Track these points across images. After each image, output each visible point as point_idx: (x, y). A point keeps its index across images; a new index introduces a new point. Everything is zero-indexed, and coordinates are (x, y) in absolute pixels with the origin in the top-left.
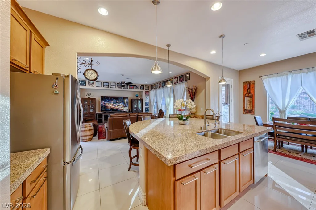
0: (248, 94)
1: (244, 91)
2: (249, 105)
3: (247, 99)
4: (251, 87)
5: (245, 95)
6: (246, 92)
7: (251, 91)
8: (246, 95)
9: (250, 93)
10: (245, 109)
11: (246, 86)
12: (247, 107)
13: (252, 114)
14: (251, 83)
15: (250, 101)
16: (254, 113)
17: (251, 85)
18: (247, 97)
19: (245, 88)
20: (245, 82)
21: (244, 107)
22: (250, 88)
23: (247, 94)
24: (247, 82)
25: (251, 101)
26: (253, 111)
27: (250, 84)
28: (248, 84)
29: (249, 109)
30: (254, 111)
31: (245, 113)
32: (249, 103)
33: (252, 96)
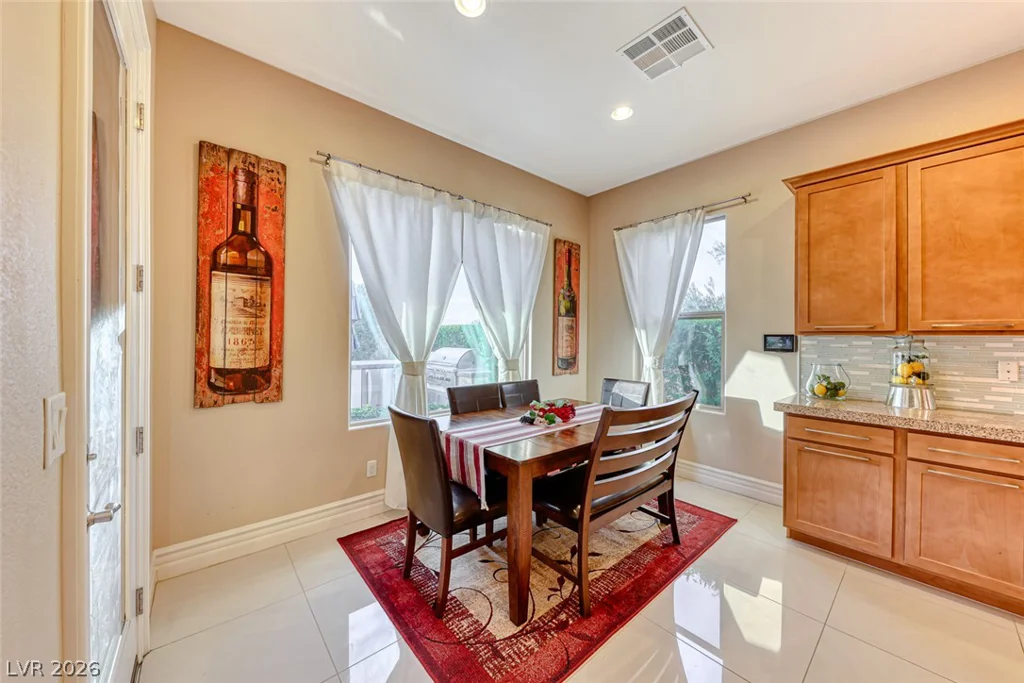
0: (243, 252)
1: (204, 219)
2: (248, 331)
3: (228, 289)
4: (262, 203)
5: (215, 254)
6: (224, 233)
7: (265, 233)
8: (225, 256)
9: (250, 241)
10: (217, 362)
11: (224, 185)
12: (229, 349)
13: (267, 400)
14: (264, 177)
15: (252, 306)
16: (279, 388)
17: (263, 188)
18: (229, 268)
19: (215, 198)
20: (214, 147)
21: (202, 352)
22: (251, 206)
23: (229, 244)
24: (230, 152)
25: (261, 307)
26: (275, 373)
27: (252, 181)
28: (241, 177)
29: (246, 363)
30: (280, 378)
31: (211, 396)
32: (244, 321)
33: (267, 271)
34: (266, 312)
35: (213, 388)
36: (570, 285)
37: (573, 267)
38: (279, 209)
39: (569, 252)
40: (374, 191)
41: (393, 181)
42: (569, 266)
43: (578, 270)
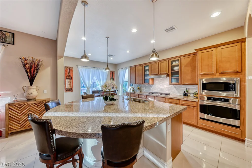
0: (69, 77)
1: (65, 74)
2: (69, 85)
3: (68, 81)
4: (71, 72)
5: (66, 77)
6: (67, 75)
7: (71, 75)
8: (67, 77)
9: (70, 76)
10: (67, 88)
11: (67, 70)
12: (68, 87)
13: (71, 92)
14: (71, 69)
15: (70, 82)
16: (73, 91)
17: (71, 70)
18: (67, 79)
19: (66, 72)
20: (66, 67)
21: (65, 87)
22: (70, 72)
23: (68, 76)
24: (68, 67)
25: (71, 82)
26: (72, 89)
27: (70, 69)
28: (69, 69)
29: (69, 88)
30: (73, 89)
31: (66, 91)
32: (69, 84)
33: (71, 79)
34: (71, 83)
35: (66, 90)
36: (113, 77)
37: (113, 75)
38: (72, 72)
39: (112, 72)
40: (83, 68)
41: (85, 67)
42: (112, 74)
43: (114, 75)
